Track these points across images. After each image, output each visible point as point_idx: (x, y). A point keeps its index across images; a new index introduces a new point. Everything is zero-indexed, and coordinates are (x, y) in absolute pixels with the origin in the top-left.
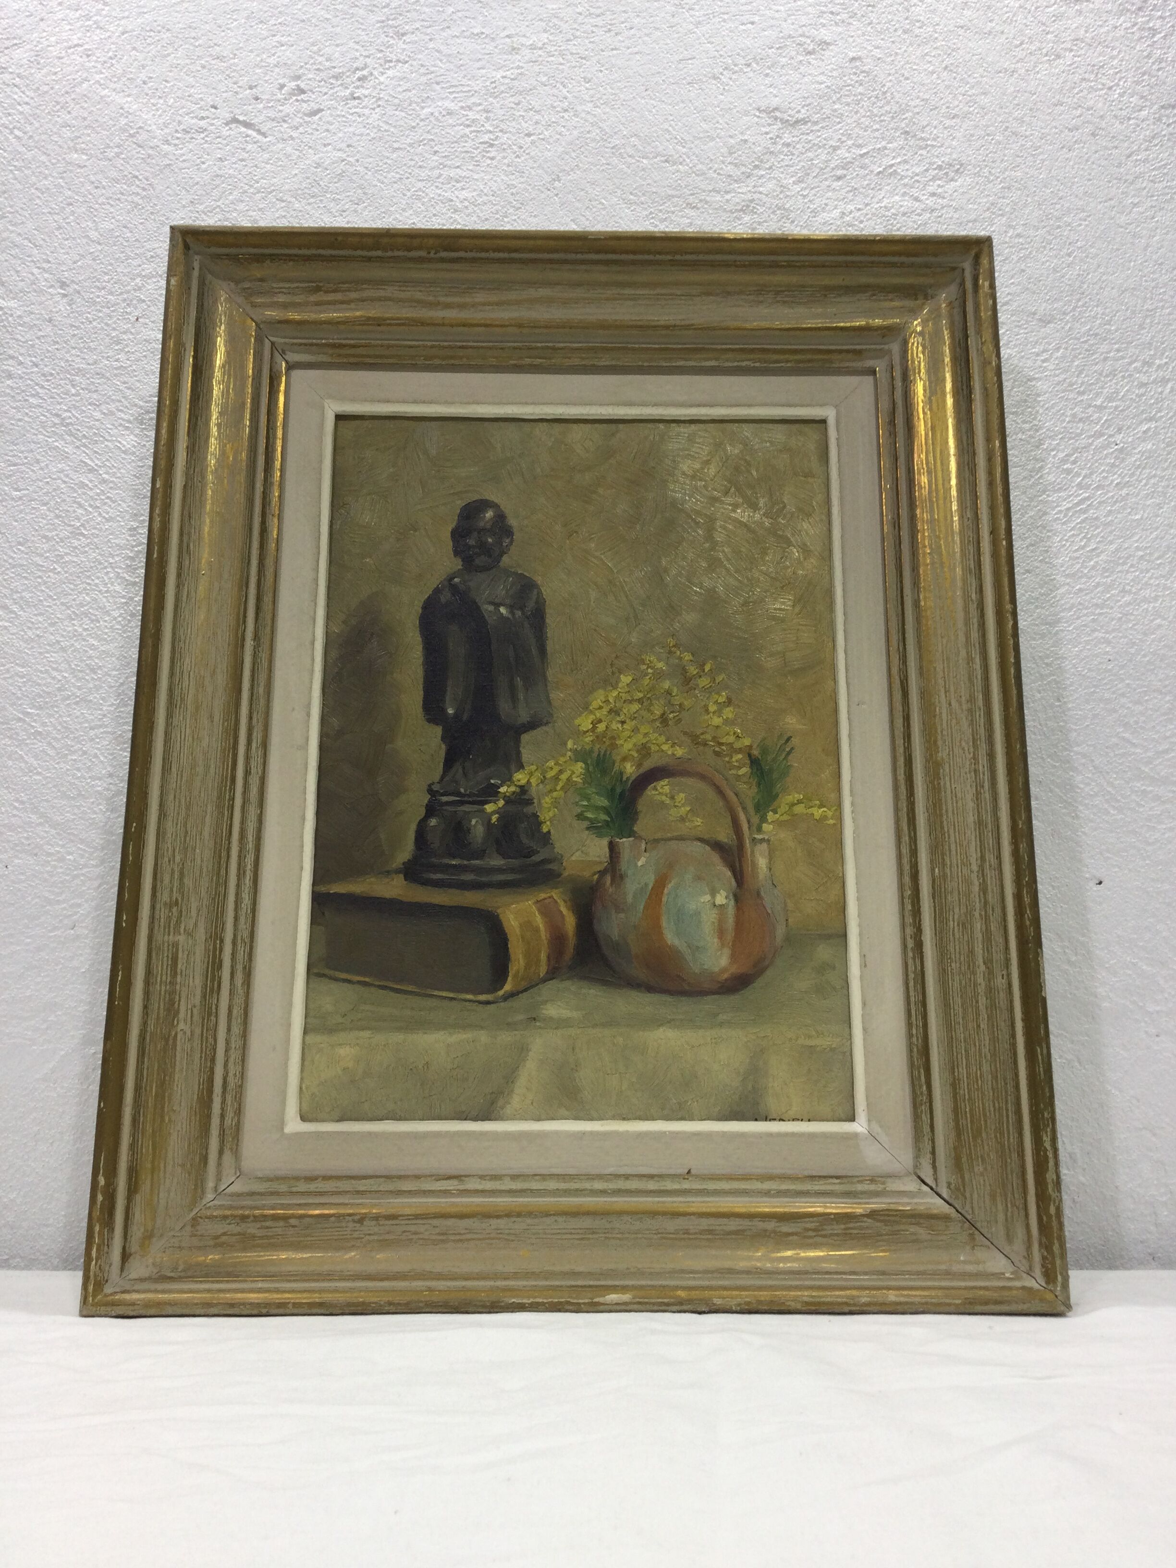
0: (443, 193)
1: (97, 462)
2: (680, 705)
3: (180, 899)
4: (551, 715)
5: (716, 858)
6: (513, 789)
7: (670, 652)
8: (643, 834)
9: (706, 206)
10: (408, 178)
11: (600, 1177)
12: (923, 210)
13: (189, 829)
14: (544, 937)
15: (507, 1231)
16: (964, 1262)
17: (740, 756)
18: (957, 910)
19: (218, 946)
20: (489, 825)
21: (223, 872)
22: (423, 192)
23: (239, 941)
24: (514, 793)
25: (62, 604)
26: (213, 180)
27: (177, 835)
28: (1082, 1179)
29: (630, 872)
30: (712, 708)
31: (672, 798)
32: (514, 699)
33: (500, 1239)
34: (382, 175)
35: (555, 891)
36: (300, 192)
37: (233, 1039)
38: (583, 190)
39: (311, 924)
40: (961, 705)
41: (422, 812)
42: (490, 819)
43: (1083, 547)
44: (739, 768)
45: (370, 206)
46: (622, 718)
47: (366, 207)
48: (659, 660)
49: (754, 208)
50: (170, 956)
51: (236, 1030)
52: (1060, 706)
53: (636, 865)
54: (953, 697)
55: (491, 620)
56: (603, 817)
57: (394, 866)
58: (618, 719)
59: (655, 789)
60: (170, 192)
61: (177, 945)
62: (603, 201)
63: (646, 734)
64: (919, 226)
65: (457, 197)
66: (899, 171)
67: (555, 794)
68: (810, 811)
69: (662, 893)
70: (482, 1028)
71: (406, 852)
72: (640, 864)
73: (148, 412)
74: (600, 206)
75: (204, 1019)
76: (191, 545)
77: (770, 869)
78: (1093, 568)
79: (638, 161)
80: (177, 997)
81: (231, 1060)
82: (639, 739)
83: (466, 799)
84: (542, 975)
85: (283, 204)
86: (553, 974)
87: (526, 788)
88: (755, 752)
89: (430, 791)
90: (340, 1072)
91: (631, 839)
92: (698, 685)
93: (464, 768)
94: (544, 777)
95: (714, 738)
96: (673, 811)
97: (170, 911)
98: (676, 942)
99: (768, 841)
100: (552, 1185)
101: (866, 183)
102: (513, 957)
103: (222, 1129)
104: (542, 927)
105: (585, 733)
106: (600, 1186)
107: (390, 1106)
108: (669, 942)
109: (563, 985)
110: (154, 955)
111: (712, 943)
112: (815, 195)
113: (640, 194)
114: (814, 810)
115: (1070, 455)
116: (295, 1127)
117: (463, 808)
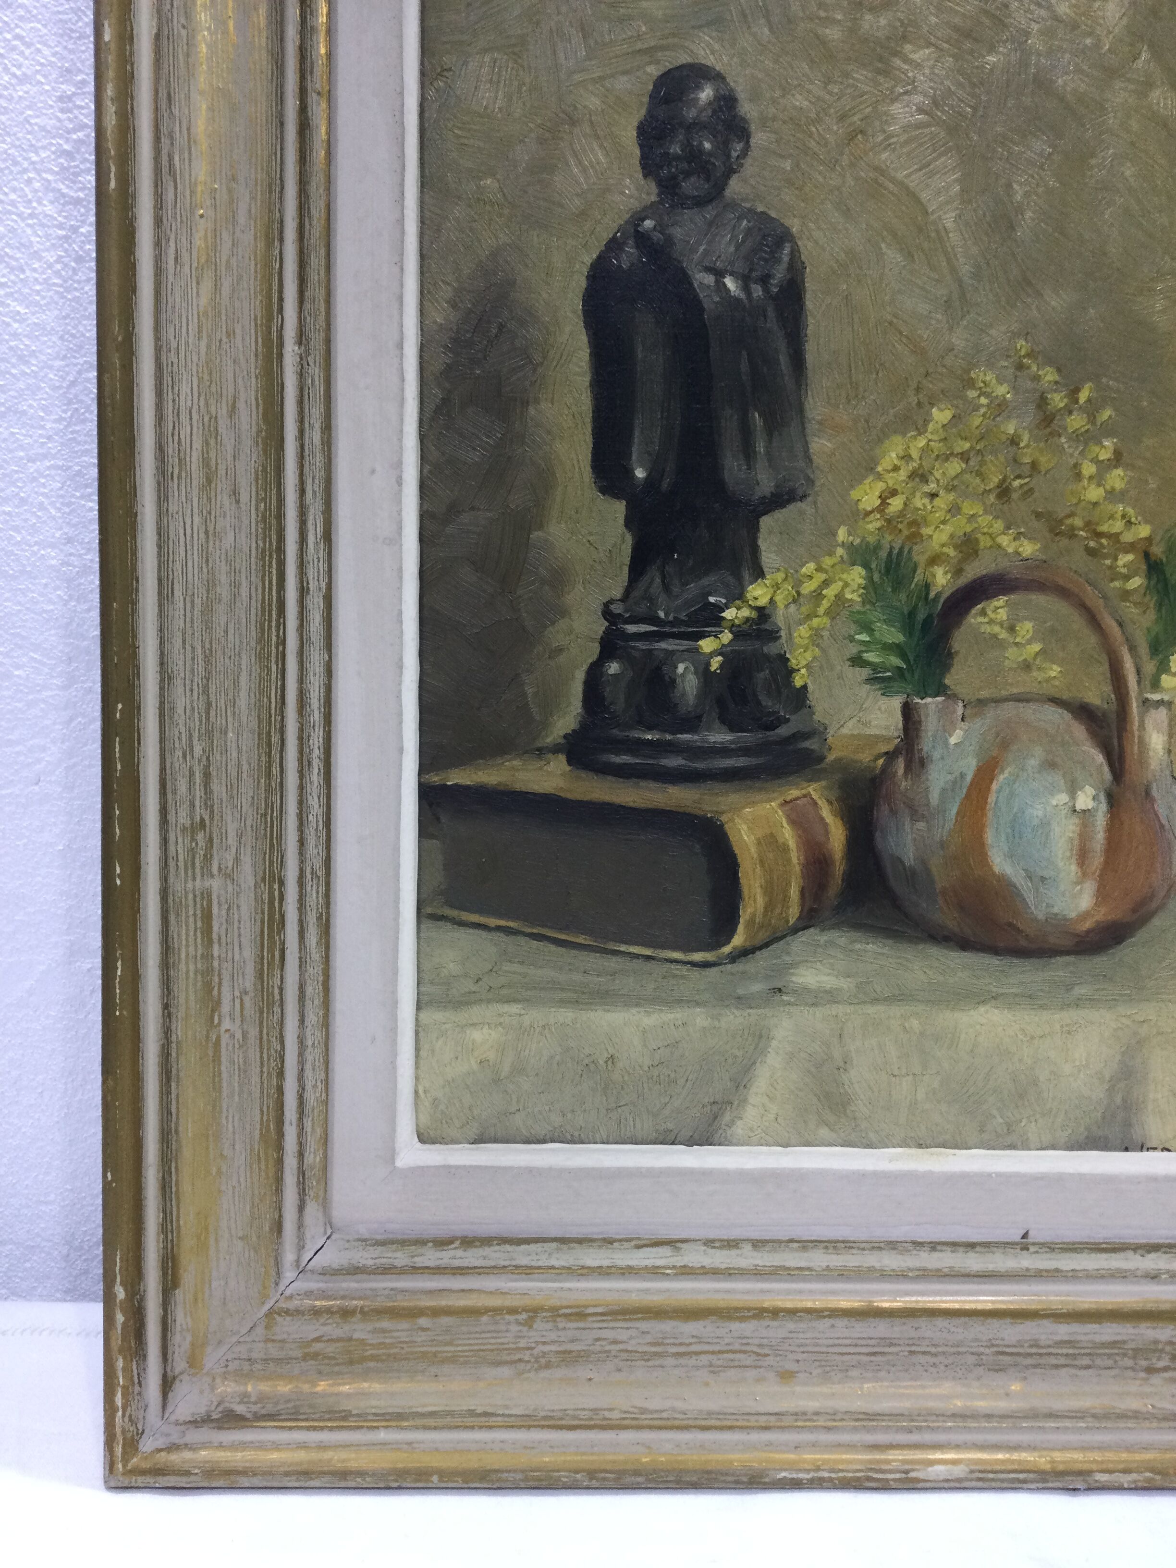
2: (1034, 465)
3: (207, 818)
4: (811, 482)
5: (1079, 731)
6: (745, 613)
7: (1020, 367)
8: (961, 690)
11: (893, 1245)
13: (213, 698)
14: (795, 860)
15: (756, 1341)
17: (1130, 557)
19: (276, 893)
20: (705, 674)
21: (275, 770)
23: (309, 876)
24: (747, 620)
27: (193, 709)
29: (936, 755)
30: (1089, 469)
32: (748, 453)
33: (744, 1352)
35: (814, 785)
37: (308, 1032)
39: (420, 835)
41: (594, 651)
42: (708, 664)
44: (1127, 578)
46: (932, 487)
48: (1000, 380)
50: (199, 912)
51: (312, 1018)
53: (946, 744)
55: (709, 301)
56: (895, 661)
57: (549, 740)
58: (926, 489)
59: (983, 613)
61: (209, 895)
63: (972, 517)
67: (815, 622)
69: (988, 789)
70: (698, 1004)
71: (569, 718)
72: (953, 740)
75: (262, 1012)
76: (177, 158)
77: (1169, 751)
80: (216, 979)
81: (308, 1067)
82: (959, 526)
83: (667, 629)
84: (791, 921)
86: (810, 918)
87: (767, 611)
88: (1157, 550)
89: (607, 613)
90: (475, 1066)
91: (939, 699)
92: (1065, 429)
93: (663, 578)
94: (798, 593)
95: (1088, 524)
96: (1011, 653)
97: (193, 839)
98: (1009, 870)
99: (1169, 704)
100: (819, 1259)
102: (745, 892)
103: (301, 1173)
104: (792, 843)
105: (868, 514)
106: (890, 1261)
107: (556, 1120)
108: (996, 869)
109: (824, 938)
110: (172, 918)
111: (1067, 872)
116: (412, 1154)
117: (663, 645)
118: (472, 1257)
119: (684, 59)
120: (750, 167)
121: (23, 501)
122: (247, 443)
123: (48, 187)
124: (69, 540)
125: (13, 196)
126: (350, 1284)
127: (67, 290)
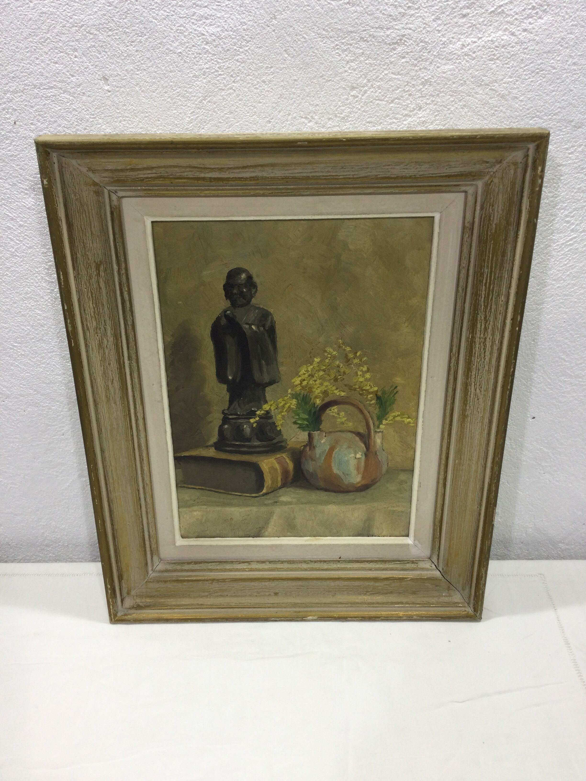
0: (198, 29)
1: (14, 215)
2: (344, 373)
4: (280, 378)
5: (357, 439)
6: (263, 412)
7: (340, 347)
8: (324, 429)
9: (373, 40)
10: (172, 15)
11: (305, 562)
12: (516, 43)
14: (279, 472)
16: (444, 596)
17: (371, 395)
18: (463, 477)
19: (137, 493)
20: (252, 428)
22: (184, 27)
23: (146, 486)
24: (263, 414)
25: (17, 293)
26: (40, 16)
28: (500, 520)
29: (318, 445)
30: (360, 373)
31: (338, 414)
32: (261, 370)
34: (154, 13)
35: (285, 454)
36: (101, 26)
37: (150, 520)
38: (291, 27)
39: (176, 469)
40: (481, 391)
41: (220, 422)
42: (253, 425)
43: (566, 265)
44: (371, 401)
45: (149, 38)
46: (315, 378)
47: (147, 39)
48: (334, 350)
49: (405, 41)
51: (150, 516)
52: (534, 344)
53: (320, 442)
54: (478, 387)
55: (248, 333)
56: (306, 423)
57: (209, 444)
58: (313, 379)
59: (330, 410)
60: (14, 27)
62: (305, 36)
63: (327, 386)
64: (512, 56)
65: (207, 32)
67: (283, 414)
68: (403, 419)
69: (332, 453)
70: (254, 506)
71: (215, 439)
72: (322, 442)
73: (36, 184)
74: (303, 40)
77: (382, 444)
78: (568, 275)
79: (329, 3)
82: (323, 388)
83: (241, 417)
84: (279, 486)
85: (92, 36)
86: (284, 485)
87: (269, 411)
88: (379, 394)
89: (223, 413)
90: (195, 520)
91: (319, 432)
92: (353, 363)
93: (239, 404)
94: (277, 406)
95: (359, 387)
96: (339, 420)
98: (338, 472)
99: (382, 432)
100: (286, 566)
101: (482, 19)
102: (266, 480)
103: (151, 550)
104: (278, 468)
105: (296, 386)
106: (304, 566)
107: (218, 532)
108: (335, 472)
109: (288, 490)
110: (111, 505)
111: (354, 472)
112: (446, 30)
113: (329, 30)
114: (405, 419)
115: (571, 213)
116: (180, 542)
117: (239, 421)
118: (197, 567)
119: (236, 266)
121: (48, 364)
122: (117, 391)
123: (42, 278)
124: (64, 374)
125: (32, 281)
126: (166, 574)
127: (54, 307)
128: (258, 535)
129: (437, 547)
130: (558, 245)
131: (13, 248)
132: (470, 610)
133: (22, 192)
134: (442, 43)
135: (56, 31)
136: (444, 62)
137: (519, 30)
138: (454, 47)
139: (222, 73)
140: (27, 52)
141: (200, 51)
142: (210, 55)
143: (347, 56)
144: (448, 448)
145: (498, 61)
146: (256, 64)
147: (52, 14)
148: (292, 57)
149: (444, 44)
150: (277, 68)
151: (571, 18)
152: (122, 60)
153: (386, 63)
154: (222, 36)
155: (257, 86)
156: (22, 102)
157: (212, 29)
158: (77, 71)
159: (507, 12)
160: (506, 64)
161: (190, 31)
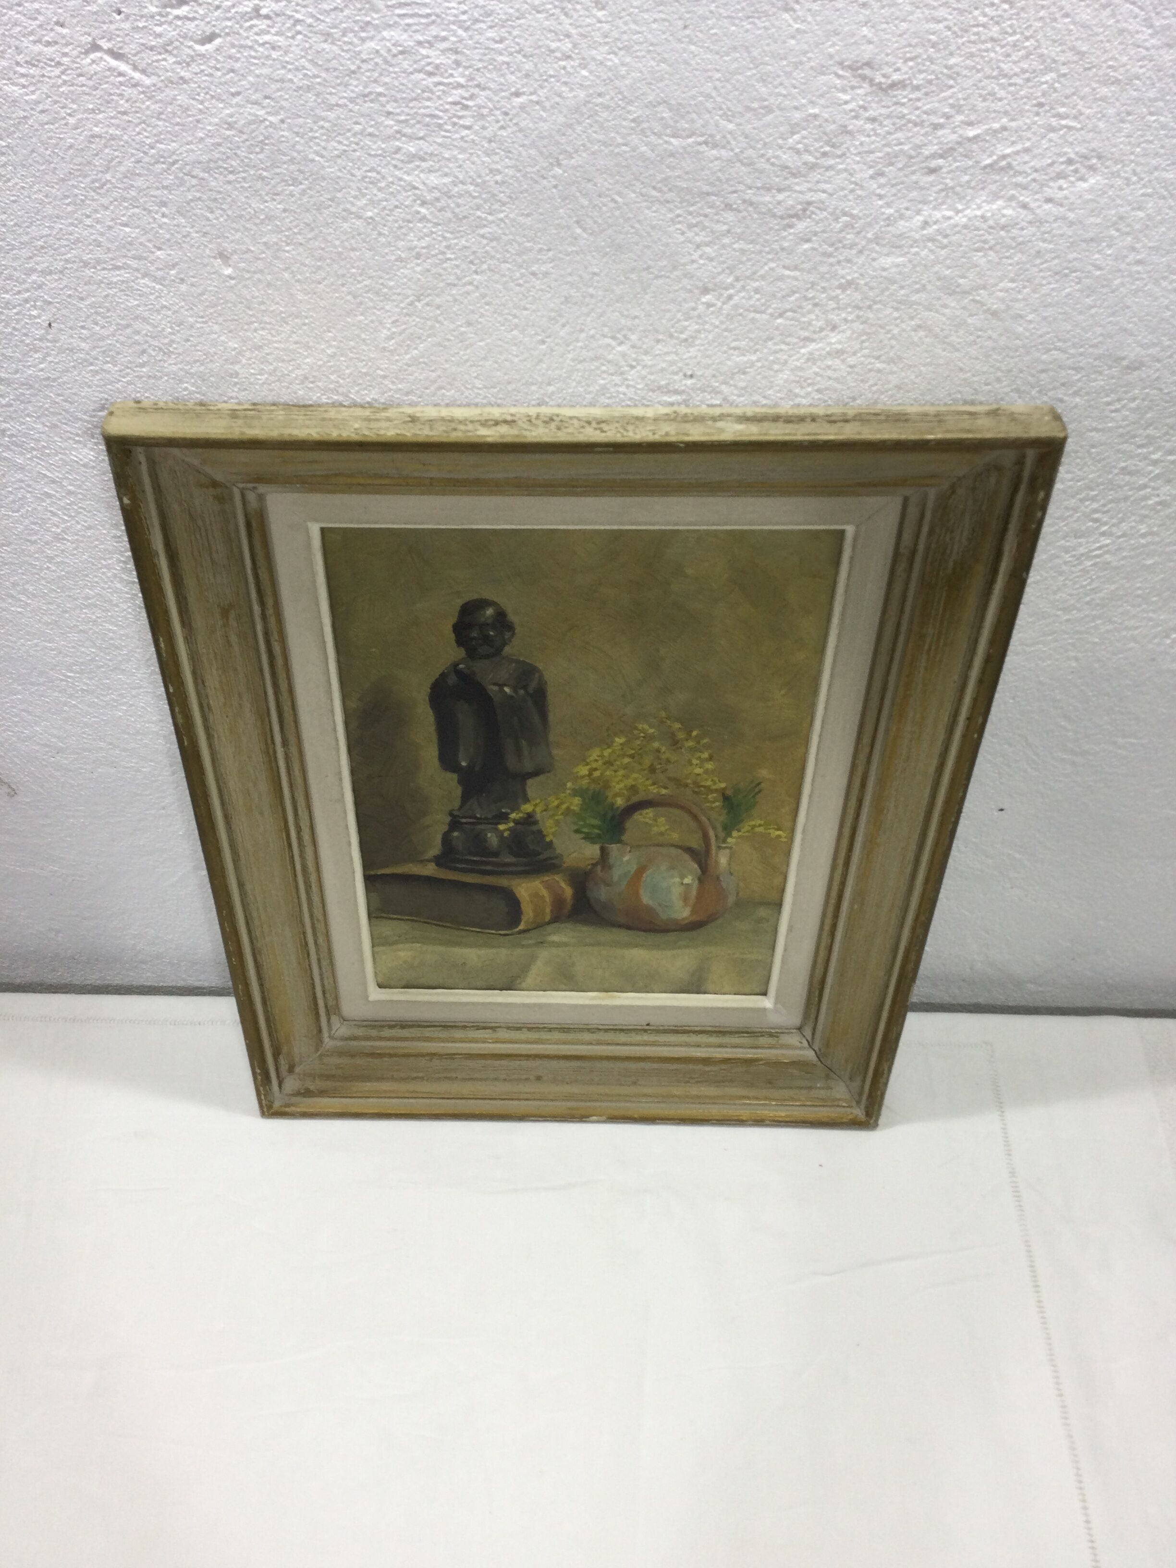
0: (406, 177)
2: (668, 760)
4: (553, 766)
5: (686, 857)
6: (521, 815)
7: (662, 722)
8: (628, 842)
9: (750, 209)
10: (354, 151)
11: (589, 1030)
12: (1030, 222)
16: (820, 1088)
17: (715, 795)
20: (501, 838)
22: (378, 173)
24: (522, 818)
26: (90, 142)
29: (617, 864)
30: (695, 762)
34: (318, 144)
35: (559, 876)
36: (212, 165)
38: (589, 180)
39: (366, 892)
41: (445, 828)
42: (503, 834)
44: (714, 802)
45: (310, 189)
46: (615, 767)
47: (304, 190)
48: (651, 727)
49: (813, 213)
53: (622, 860)
55: (497, 698)
56: (597, 831)
58: (612, 768)
59: (641, 815)
62: (617, 198)
63: (635, 779)
65: (424, 183)
66: (1015, 163)
67: (556, 818)
68: (769, 831)
69: (642, 876)
70: (503, 947)
71: (435, 850)
72: (625, 859)
74: (612, 205)
77: (729, 865)
79: (666, 142)
82: (630, 782)
83: (482, 821)
84: (547, 921)
85: (194, 182)
86: (555, 919)
87: (531, 814)
88: (729, 793)
89: (451, 815)
90: (401, 963)
91: (619, 845)
92: (684, 746)
93: (478, 802)
94: (547, 807)
95: (694, 782)
96: (655, 829)
98: (651, 903)
99: (731, 848)
100: (556, 1035)
101: (967, 178)
102: (524, 911)
103: (327, 1010)
104: (546, 895)
105: (582, 777)
106: (587, 1036)
107: (441, 980)
108: (645, 903)
109: (563, 926)
111: (678, 904)
112: (895, 195)
113: (665, 189)
114: (771, 831)
115: (1104, 505)
116: (376, 994)
117: (480, 827)
118: (405, 1033)
119: (476, 596)
120: (516, 641)
121: (131, 705)
122: (265, 794)
124: (161, 721)
126: (353, 1043)
128: (509, 986)
129: (813, 1016)
130: (1074, 556)
131: (58, 527)
132: (859, 1113)
133: (70, 438)
134: (885, 216)
135: (122, 169)
136: (885, 250)
137: (1037, 200)
138: (907, 224)
139: (453, 256)
140: (68, 205)
141: (409, 217)
142: (430, 225)
143: (697, 234)
144: (843, 884)
145: (991, 253)
146: (519, 244)
147: (113, 139)
148: (591, 234)
149: (888, 219)
150: (560, 252)
151: (1142, 182)
152: (256, 225)
153: (772, 250)
154: (453, 193)
155: (521, 282)
156: (62, 289)
157: (433, 180)
158: (169, 240)
159: (1017, 168)
160: (1007, 258)
161: (391, 179)
